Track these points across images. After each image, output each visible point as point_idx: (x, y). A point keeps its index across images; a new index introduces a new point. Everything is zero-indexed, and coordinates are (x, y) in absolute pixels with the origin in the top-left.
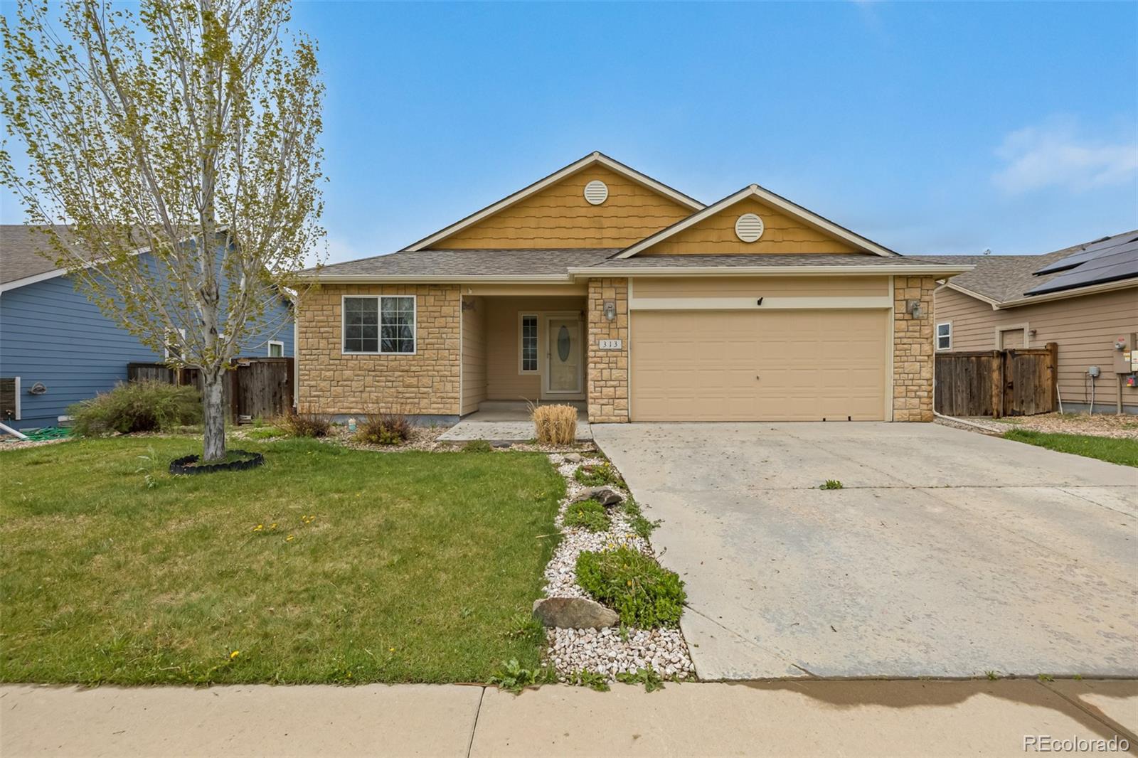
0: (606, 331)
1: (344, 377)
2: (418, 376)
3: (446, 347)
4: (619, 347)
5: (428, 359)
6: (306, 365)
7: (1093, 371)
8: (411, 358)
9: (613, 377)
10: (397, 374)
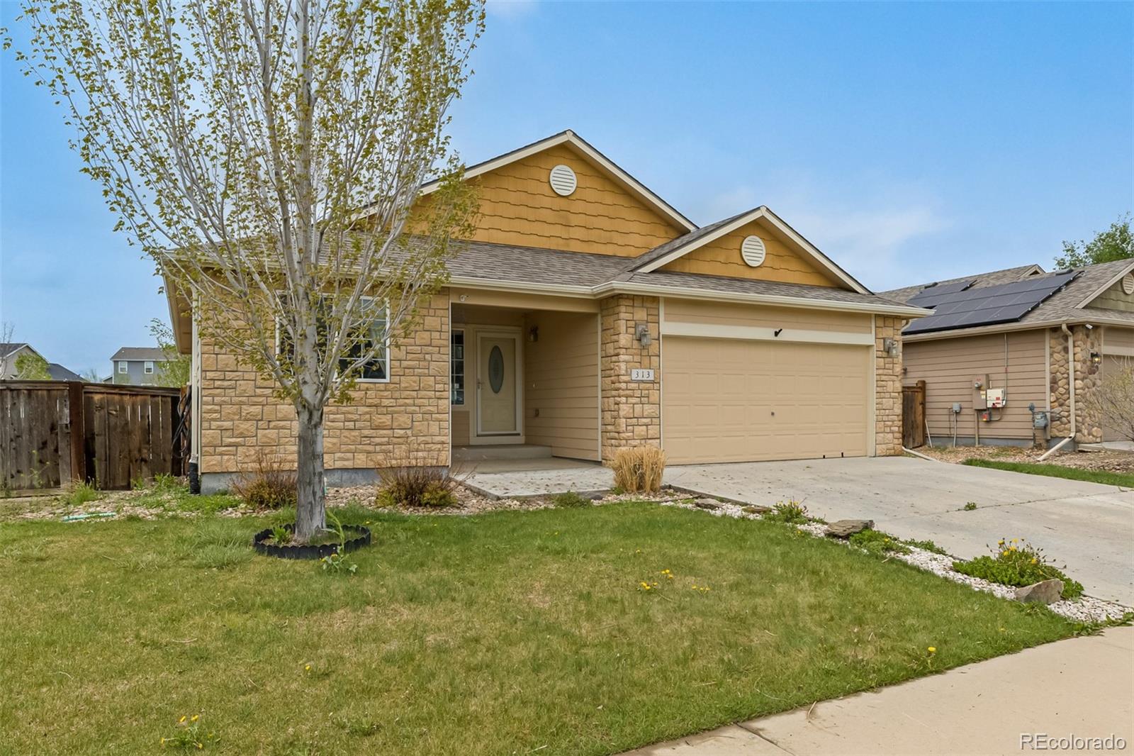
0: (637, 358)
1: (280, 415)
2: (392, 413)
3: (431, 372)
4: (652, 378)
5: (406, 389)
6: (213, 396)
7: (956, 407)
8: (382, 387)
9: (645, 414)
10: (362, 409)
